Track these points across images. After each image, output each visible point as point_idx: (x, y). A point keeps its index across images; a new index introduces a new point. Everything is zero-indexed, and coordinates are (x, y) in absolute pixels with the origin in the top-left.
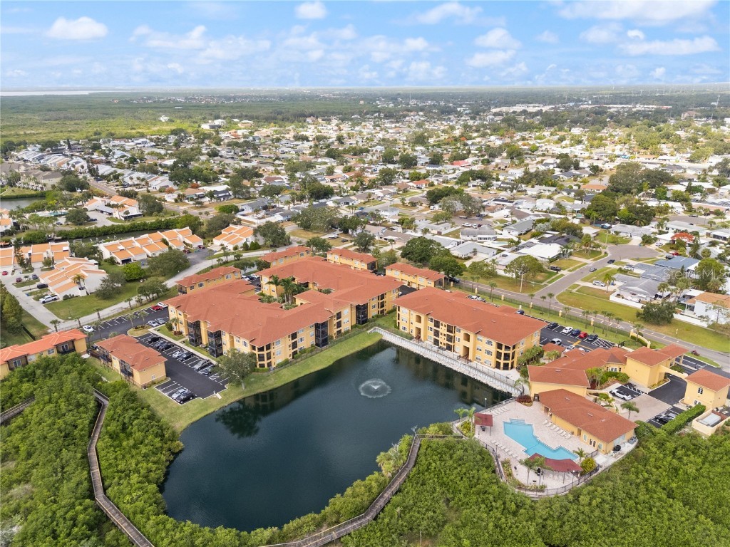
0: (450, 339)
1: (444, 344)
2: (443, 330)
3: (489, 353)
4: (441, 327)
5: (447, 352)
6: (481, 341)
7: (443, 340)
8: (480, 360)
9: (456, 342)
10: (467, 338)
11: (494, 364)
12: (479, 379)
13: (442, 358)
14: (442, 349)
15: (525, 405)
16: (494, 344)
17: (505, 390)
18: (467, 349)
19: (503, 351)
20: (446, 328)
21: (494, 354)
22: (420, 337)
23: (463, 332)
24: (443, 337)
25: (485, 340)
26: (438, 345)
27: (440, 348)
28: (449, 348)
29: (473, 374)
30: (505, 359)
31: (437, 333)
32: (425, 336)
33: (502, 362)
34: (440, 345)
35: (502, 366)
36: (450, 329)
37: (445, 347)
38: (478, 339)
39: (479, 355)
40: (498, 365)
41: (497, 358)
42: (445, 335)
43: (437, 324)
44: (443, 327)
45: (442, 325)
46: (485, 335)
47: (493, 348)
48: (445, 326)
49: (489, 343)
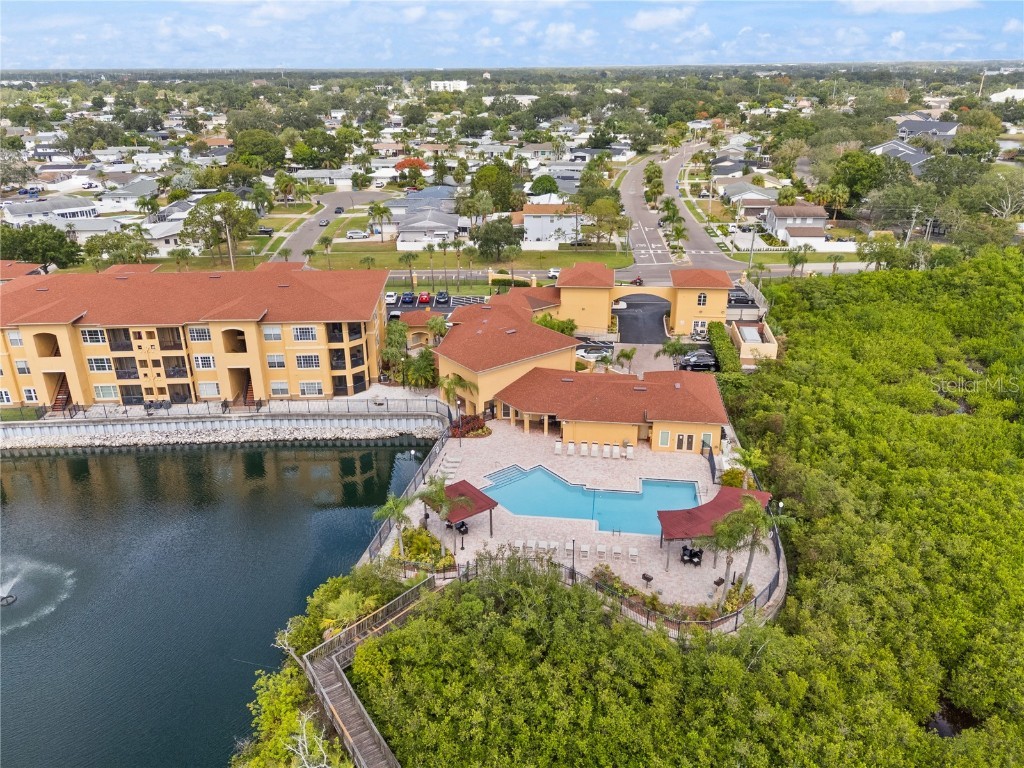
0: (176, 367)
1: (162, 391)
2: (146, 349)
3: (308, 361)
4: (135, 343)
5: (179, 409)
6: (278, 337)
7: (152, 379)
8: (284, 391)
9: (199, 370)
10: (237, 342)
11: (328, 389)
12: (310, 435)
13: (173, 427)
14: (160, 405)
15: (477, 436)
16: (320, 331)
17: (391, 433)
18: (243, 377)
19: (346, 344)
20: (156, 342)
21: (325, 360)
22: (69, 399)
23: (217, 332)
24: (151, 370)
25: (289, 331)
26: (140, 401)
27: (149, 406)
28: (181, 395)
29: (286, 431)
30: (355, 364)
31: (125, 368)
32: (86, 391)
33: (348, 372)
34: (147, 398)
35: (350, 383)
36: (170, 338)
37: (167, 397)
38: (268, 337)
39: (279, 379)
40: (339, 386)
41: (333, 368)
42: (156, 363)
43: (120, 339)
44: (145, 342)
45: (139, 336)
46: (283, 319)
47: (320, 346)
48: (150, 335)
49: (305, 334)
